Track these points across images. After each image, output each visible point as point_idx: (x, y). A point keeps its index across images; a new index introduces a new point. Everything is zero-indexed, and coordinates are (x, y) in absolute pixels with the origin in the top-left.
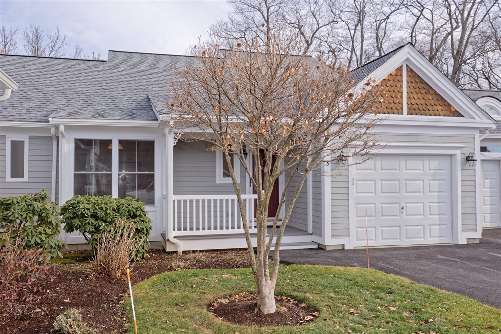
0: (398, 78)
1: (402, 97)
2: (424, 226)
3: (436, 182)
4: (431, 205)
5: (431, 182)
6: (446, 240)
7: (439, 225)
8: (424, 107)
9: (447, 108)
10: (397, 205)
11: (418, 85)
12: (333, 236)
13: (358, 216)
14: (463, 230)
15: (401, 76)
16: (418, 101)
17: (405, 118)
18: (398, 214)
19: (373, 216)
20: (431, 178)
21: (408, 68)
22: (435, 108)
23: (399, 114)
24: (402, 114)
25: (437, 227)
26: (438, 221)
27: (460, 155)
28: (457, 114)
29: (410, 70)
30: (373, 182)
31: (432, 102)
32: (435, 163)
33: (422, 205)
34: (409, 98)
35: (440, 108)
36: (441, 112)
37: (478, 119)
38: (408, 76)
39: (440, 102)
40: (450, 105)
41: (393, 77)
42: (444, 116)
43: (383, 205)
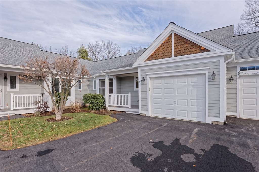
0: (170, 40)
1: (171, 49)
2: (187, 111)
3: (196, 89)
4: (192, 100)
5: (192, 89)
6: (201, 120)
7: (197, 112)
8: (183, 51)
9: (198, 49)
10: (173, 100)
11: (181, 40)
12: (142, 110)
13: (154, 104)
14: (209, 116)
15: (171, 39)
16: (180, 49)
17: (173, 58)
18: (173, 104)
19: (161, 104)
20: (192, 87)
21: (175, 34)
22: (191, 50)
23: (169, 57)
24: (172, 57)
25: (196, 112)
26: (196, 109)
27: (208, 73)
28: (206, 50)
29: (176, 35)
30: (161, 89)
31: (189, 48)
32: (195, 79)
33: (186, 100)
34: (175, 49)
35: (193, 50)
36: (194, 52)
37: (218, 51)
38: (175, 38)
39: (194, 47)
40: (201, 47)
41: (167, 41)
42: (197, 53)
43: (165, 100)
